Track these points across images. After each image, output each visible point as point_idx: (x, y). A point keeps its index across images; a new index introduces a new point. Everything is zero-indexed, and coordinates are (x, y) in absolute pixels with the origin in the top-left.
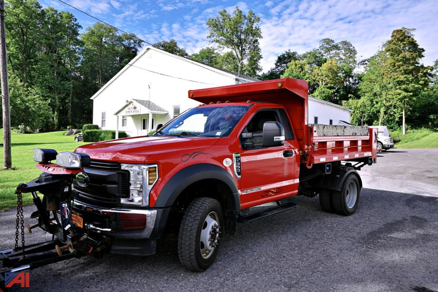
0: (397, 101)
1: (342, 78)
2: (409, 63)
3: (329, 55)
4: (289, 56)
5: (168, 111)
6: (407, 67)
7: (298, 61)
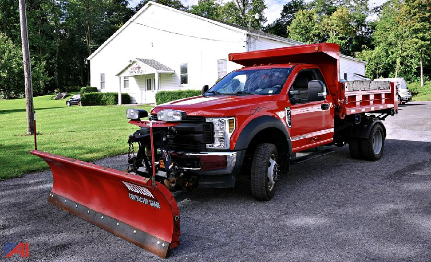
0: (414, 50)
1: (354, 28)
2: (425, 10)
3: (339, 2)
4: (295, 4)
5: (174, 70)
6: (423, 14)
7: (305, 10)
